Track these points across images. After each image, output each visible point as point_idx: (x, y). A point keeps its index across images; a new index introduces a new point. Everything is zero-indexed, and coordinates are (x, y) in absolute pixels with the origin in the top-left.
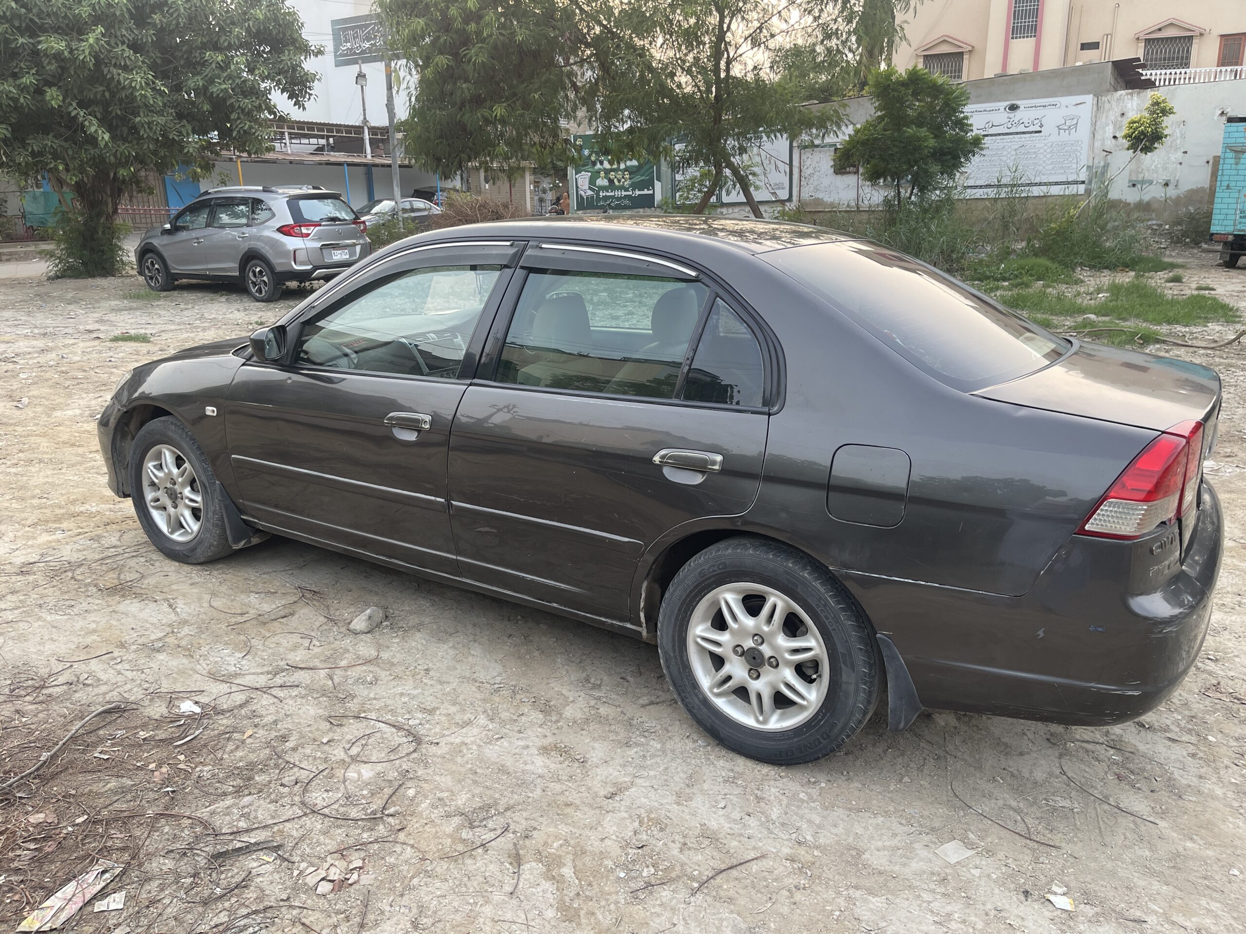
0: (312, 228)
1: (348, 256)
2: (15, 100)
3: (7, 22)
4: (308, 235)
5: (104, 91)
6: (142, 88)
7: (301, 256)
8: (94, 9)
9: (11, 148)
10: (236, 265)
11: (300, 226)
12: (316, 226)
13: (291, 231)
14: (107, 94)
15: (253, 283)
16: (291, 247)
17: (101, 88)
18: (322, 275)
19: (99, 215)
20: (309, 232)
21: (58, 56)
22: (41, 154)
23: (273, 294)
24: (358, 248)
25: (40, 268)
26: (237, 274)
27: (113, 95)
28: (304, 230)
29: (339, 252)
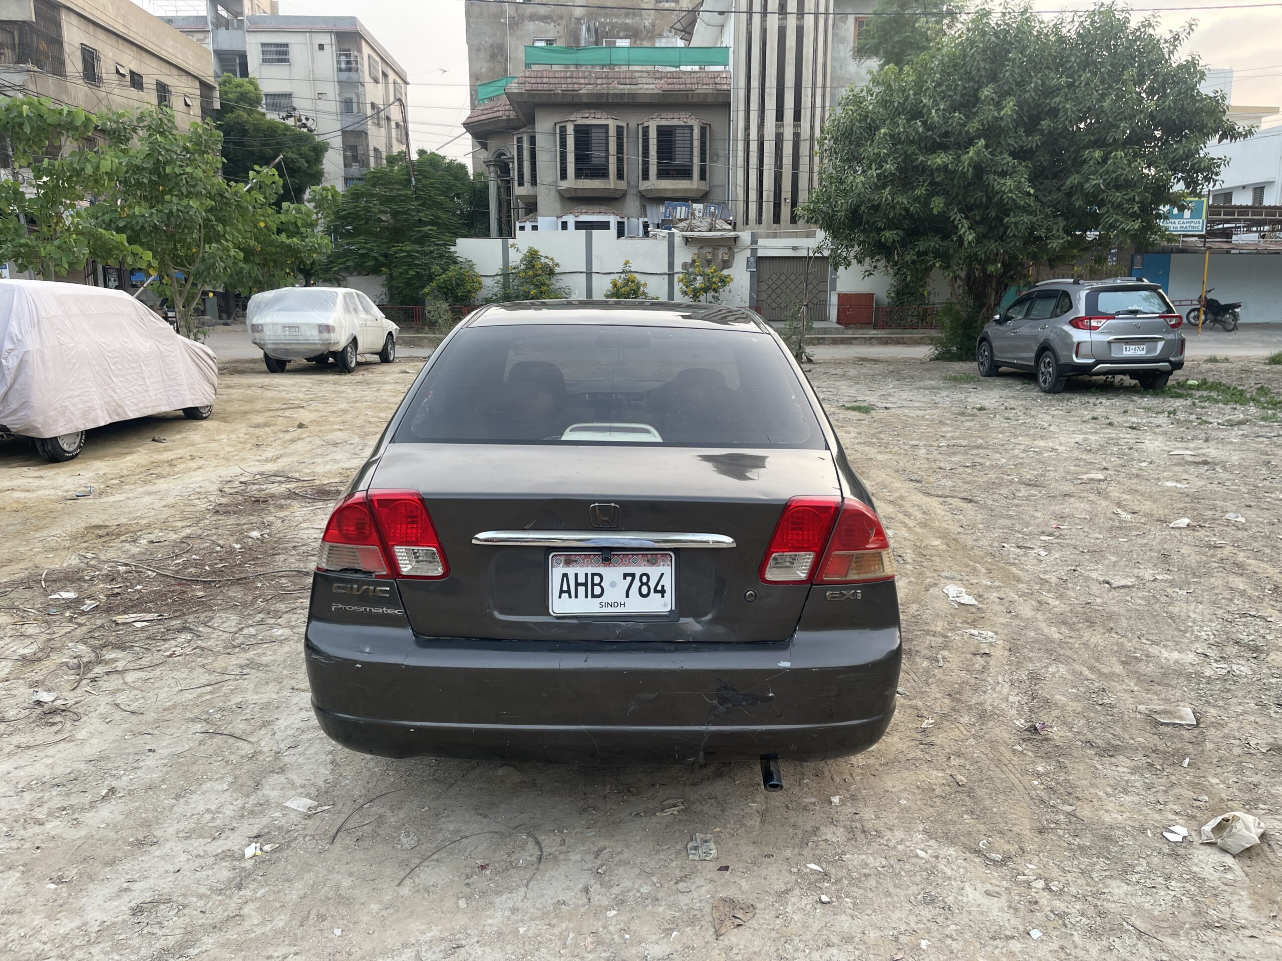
0: (1104, 321)
1: (1144, 352)
2: (907, 210)
3: (915, 144)
4: (1096, 328)
5: (982, 196)
6: (1011, 191)
7: (1083, 350)
8: (982, 125)
9: (904, 249)
10: (1032, 355)
11: (1090, 319)
12: (1108, 318)
13: (1080, 323)
14: (984, 199)
15: (1043, 373)
16: (1076, 339)
17: (980, 194)
18: (1106, 370)
19: (982, 306)
20: (1100, 325)
21: (944, 168)
22: (925, 253)
23: (1054, 386)
24: (1160, 345)
25: (925, 351)
26: (1033, 364)
27: (989, 199)
28: (1094, 323)
29: (1132, 347)
